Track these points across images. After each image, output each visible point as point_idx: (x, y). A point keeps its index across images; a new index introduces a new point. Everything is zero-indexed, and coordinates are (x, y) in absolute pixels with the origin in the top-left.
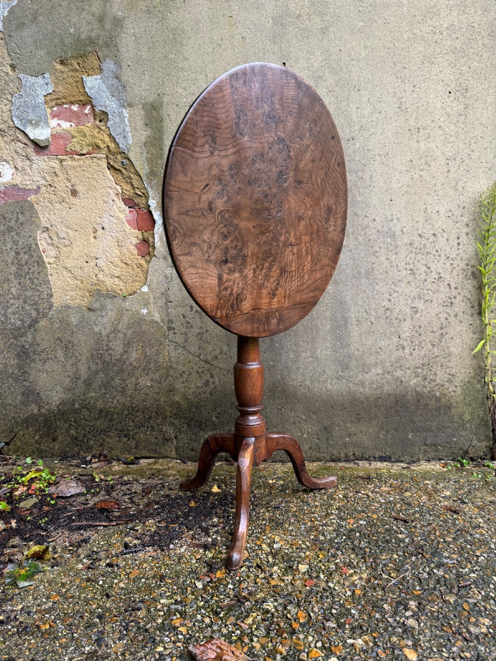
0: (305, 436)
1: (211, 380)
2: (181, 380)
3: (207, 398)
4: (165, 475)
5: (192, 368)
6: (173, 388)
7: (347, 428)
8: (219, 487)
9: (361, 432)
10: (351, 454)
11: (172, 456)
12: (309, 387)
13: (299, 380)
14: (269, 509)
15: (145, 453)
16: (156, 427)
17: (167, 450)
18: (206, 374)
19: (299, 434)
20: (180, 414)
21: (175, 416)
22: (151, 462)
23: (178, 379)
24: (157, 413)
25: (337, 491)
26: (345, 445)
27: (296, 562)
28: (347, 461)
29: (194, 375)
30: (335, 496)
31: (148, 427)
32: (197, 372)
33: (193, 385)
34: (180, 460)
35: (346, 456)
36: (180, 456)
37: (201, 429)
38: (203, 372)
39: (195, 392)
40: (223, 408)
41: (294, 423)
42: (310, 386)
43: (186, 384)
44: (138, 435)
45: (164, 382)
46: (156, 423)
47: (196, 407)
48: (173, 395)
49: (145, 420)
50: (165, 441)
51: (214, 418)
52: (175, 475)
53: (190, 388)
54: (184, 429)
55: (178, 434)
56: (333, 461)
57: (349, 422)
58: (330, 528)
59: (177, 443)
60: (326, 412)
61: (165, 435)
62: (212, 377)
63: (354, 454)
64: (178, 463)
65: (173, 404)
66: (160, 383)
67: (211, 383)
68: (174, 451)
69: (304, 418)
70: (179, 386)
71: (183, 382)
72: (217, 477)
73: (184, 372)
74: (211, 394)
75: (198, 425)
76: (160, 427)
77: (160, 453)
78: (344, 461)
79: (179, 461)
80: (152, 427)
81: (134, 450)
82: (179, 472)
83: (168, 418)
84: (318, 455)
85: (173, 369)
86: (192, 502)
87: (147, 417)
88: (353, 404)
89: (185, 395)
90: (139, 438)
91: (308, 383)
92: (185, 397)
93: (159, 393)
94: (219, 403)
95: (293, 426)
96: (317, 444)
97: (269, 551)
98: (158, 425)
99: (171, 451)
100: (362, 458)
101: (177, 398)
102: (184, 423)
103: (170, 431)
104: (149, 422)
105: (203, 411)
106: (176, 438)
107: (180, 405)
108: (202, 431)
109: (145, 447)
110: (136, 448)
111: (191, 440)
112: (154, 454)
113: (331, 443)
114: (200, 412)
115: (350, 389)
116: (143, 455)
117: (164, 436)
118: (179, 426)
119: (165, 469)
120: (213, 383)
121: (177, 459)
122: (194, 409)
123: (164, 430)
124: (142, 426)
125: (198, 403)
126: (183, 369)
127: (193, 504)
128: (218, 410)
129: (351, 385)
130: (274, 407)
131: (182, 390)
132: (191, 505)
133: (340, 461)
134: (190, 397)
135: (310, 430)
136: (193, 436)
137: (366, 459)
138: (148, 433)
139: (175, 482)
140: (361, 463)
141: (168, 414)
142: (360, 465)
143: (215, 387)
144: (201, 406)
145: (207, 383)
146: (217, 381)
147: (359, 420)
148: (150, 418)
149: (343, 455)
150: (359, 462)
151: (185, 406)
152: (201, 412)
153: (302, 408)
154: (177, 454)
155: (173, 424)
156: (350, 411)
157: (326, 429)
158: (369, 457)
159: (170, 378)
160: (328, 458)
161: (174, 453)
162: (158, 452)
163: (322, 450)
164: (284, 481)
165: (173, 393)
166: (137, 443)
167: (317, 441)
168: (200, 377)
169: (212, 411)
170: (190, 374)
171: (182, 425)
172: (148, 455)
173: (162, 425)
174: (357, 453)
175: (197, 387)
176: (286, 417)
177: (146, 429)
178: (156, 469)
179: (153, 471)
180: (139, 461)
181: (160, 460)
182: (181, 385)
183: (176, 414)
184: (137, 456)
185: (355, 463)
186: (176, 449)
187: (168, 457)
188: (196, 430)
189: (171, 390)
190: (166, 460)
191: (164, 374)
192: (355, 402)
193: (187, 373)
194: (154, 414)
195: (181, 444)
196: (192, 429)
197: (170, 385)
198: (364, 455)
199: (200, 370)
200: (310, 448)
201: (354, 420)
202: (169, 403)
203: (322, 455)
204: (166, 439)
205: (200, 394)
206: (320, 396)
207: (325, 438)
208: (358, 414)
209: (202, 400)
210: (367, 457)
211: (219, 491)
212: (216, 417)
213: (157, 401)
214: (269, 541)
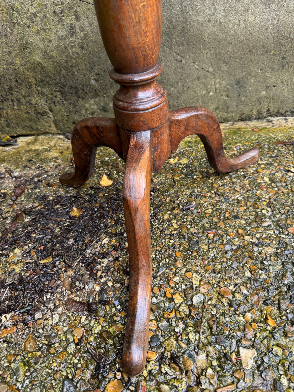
0: (211, 94)
1: (78, 25)
2: (34, 29)
3: (78, 53)
4: (44, 161)
5: (45, 6)
6: (27, 43)
7: (265, 78)
8: (110, 177)
9: (282, 82)
10: (265, 110)
11: (53, 132)
12: (220, 23)
13: (208, 11)
14: (176, 211)
15: (19, 131)
16: (23, 100)
17: (44, 126)
18: (67, 15)
19: (204, 92)
20: (48, 79)
21: (42, 82)
22: (30, 141)
23: (28, 27)
24: (17, 81)
25: (260, 170)
26: (259, 101)
27: (234, 342)
28: (258, 119)
29: (50, 17)
30: (259, 181)
31: (12, 100)
32: (54, 12)
33: (53, 36)
34: (64, 135)
35: (259, 113)
36: (61, 131)
37: (79, 97)
38: (62, 11)
39: (59, 46)
40: (102, 66)
41: (198, 78)
42: (222, 20)
43: (43, 35)
44: (5, 111)
45: (11, 34)
46: (21, 94)
47: (66, 68)
48: (30, 53)
49: (5, 91)
50: (39, 116)
51: (93, 82)
52: (56, 158)
53: (50, 41)
54: (58, 99)
55: (52, 105)
56: (242, 120)
57: (270, 70)
58: (270, 250)
59: (54, 116)
60: (241, 59)
61: (37, 108)
62: (78, 18)
63: (268, 110)
64: (61, 139)
65: (35, 67)
66: (6, 36)
67: (78, 30)
68: (53, 125)
69: (211, 70)
70: (34, 39)
71: (38, 33)
72: (107, 159)
73: (34, 15)
74: (82, 47)
75: (74, 92)
76: (28, 99)
77: (37, 130)
78: (255, 119)
79: (62, 137)
80: (19, 100)
81: (7, 129)
82: (61, 153)
83: (34, 86)
84: (225, 115)
85: (18, 11)
86: (75, 209)
87: (7, 87)
88: (280, 43)
89: (46, 52)
90: (7, 114)
91: (219, 16)
92: (46, 55)
93: (10, 52)
94: (96, 59)
95: (196, 82)
96: (225, 102)
97: (188, 313)
98: (24, 97)
99: (50, 126)
100: (277, 114)
101: (37, 58)
102: (55, 91)
103: (42, 104)
104: (12, 94)
105: (76, 73)
106: (51, 111)
107: (43, 68)
108: (80, 100)
109: (18, 124)
110: (8, 126)
111: (70, 111)
112: (30, 131)
113: (243, 99)
114: (72, 75)
115: (279, 20)
116: (19, 133)
117: (36, 110)
118: (50, 96)
119: (46, 150)
120: (82, 29)
121: (59, 134)
122: (64, 72)
123: (34, 102)
124: (5, 100)
125: (67, 62)
126: (32, 9)
127: (75, 212)
128: (97, 69)
129: (282, 14)
130: (171, 58)
131: (41, 44)
132: (73, 214)
133: (249, 119)
134: (54, 54)
135: (218, 86)
136: (71, 108)
137: (282, 115)
138: (15, 107)
139: (56, 172)
140: (275, 119)
141: (32, 80)
142: (274, 122)
143: (85, 36)
144: (72, 66)
145: (72, 30)
146: (87, 25)
147: (283, 66)
148: (11, 88)
149: (255, 113)
150: (272, 119)
151: (51, 68)
152: (73, 73)
153: (209, 55)
154: (57, 129)
155: (43, 94)
156: (274, 54)
157: (238, 82)
158: (285, 112)
159: (18, 27)
160: (237, 117)
161: (54, 129)
162: (35, 128)
163: (231, 109)
164: (188, 158)
165: (28, 50)
166: (7, 121)
167: (226, 98)
168: (60, 20)
169: (88, 72)
170: (44, 17)
171: (55, 94)
172: (24, 132)
173: (29, 96)
174: (272, 109)
175: (60, 38)
176: (188, 71)
177: (11, 103)
178: (35, 150)
179: (32, 154)
180: (16, 141)
181: (41, 137)
182: (37, 37)
183: (42, 81)
184: (12, 135)
185: (268, 121)
186: (56, 124)
187: (48, 133)
188: (74, 98)
189: (25, 47)
190: (47, 137)
191: (6, 21)
192: (283, 42)
193: (40, 15)
194: (14, 83)
195: (59, 118)
196: (67, 98)
197: (22, 38)
198: (281, 111)
199: (58, 10)
200: (217, 108)
201: (276, 67)
202: (29, 65)
203: (230, 115)
204: (40, 113)
205: (65, 47)
206: (236, 36)
207: (236, 95)
208: (283, 58)
209: (72, 58)
210: (283, 113)
211: (110, 183)
212: (95, 80)
213: (12, 64)
214: (184, 287)
